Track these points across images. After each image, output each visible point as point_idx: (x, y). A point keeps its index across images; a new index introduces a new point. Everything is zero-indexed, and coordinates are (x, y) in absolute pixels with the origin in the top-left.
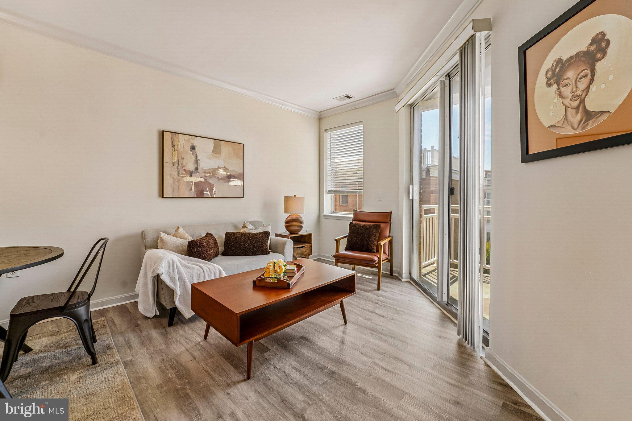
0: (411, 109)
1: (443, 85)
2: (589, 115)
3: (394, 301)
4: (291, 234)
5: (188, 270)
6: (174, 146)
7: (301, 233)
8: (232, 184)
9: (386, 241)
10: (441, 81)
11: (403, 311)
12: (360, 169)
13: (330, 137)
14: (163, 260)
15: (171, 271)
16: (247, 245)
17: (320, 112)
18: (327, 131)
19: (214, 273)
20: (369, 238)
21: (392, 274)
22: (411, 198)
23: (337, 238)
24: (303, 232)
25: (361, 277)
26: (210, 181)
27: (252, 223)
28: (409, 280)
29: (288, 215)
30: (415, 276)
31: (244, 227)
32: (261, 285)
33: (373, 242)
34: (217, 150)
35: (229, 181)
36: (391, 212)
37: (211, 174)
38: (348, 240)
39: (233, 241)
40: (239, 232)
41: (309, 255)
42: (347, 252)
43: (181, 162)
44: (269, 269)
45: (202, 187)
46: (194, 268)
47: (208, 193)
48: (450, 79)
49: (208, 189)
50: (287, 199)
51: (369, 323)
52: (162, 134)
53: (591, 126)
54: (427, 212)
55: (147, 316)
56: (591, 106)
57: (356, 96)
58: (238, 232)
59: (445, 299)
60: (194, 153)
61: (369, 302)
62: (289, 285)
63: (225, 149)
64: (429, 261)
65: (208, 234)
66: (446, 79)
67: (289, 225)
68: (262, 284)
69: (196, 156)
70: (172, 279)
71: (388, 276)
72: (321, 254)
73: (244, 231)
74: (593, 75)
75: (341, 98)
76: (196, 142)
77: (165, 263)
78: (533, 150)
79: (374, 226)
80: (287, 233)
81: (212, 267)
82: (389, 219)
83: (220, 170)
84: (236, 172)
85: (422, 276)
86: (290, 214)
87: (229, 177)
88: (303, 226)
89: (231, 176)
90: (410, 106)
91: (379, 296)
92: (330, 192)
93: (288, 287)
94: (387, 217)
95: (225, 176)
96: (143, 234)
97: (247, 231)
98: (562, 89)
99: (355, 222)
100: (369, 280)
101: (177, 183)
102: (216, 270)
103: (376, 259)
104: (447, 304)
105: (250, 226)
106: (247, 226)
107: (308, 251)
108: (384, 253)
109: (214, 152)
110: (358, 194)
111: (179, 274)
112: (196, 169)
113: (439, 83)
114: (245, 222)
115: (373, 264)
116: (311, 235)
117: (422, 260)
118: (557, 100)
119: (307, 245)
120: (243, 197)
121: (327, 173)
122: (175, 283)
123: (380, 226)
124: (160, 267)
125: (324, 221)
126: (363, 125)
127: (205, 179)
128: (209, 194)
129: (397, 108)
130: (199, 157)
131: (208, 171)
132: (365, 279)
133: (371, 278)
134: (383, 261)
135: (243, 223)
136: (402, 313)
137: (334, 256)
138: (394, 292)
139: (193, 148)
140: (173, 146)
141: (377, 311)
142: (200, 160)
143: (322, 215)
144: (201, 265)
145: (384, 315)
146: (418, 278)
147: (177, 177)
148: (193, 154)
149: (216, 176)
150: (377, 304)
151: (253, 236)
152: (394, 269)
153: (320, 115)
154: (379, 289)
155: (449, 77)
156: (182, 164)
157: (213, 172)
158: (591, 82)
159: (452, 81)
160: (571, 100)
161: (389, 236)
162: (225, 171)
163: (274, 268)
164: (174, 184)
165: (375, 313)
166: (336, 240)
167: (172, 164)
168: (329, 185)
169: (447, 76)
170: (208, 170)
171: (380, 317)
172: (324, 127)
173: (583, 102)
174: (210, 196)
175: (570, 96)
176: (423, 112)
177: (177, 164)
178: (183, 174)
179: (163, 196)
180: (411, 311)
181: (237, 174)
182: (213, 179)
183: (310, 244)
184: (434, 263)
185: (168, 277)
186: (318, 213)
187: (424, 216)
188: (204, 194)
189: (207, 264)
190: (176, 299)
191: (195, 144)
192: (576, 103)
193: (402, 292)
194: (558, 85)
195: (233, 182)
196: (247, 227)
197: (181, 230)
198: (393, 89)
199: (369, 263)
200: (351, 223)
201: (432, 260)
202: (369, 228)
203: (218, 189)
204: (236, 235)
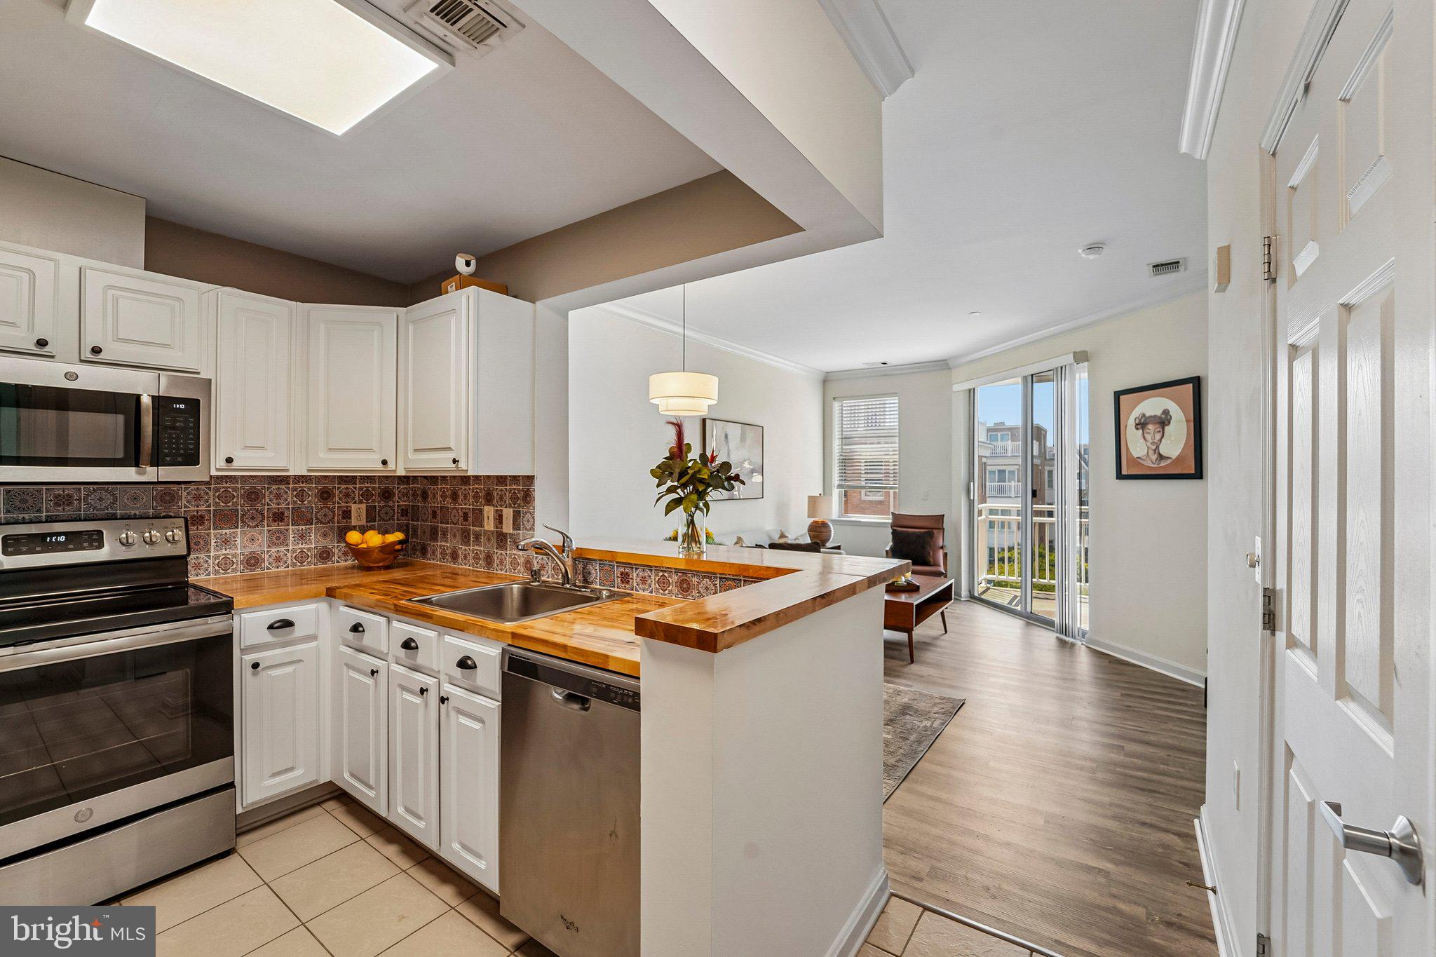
2: (1161, 457)
6: (713, 436)
8: (755, 481)
9: (940, 552)
17: (827, 373)
18: (834, 399)
20: (921, 546)
22: (972, 498)
28: (969, 599)
35: (752, 477)
36: (944, 515)
50: (810, 499)
52: (704, 422)
53: (1163, 464)
56: (1163, 451)
63: (749, 434)
69: (728, 447)
74: (1163, 433)
76: (729, 429)
78: (1124, 472)
79: (922, 532)
82: (940, 524)
83: (746, 463)
84: (758, 464)
86: (814, 519)
87: (752, 472)
89: (754, 470)
92: (840, 486)
94: (937, 522)
95: (749, 470)
98: (1146, 435)
99: (897, 528)
109: (741, 440)
118: (1142, 441)
120: (763, 498)
123: (932, 533)
126: (898, 397)
130: (731, 448)
139: (726, 436)
142: (731, 451)
148: (726, 444)
153: (826, 377)
158: (1163, 437)
160: (1151, 444)
161: (943, 546)
162: (749, 464)
172: (831, 394)
173: (1158, 447)
175: (1151, 441)
181: (758, 467)
191: (728, 432)
192: (1154, 447)
194: (1143, 431)
195: (756, 478)
198: (946, 360)
200: (892, 529)
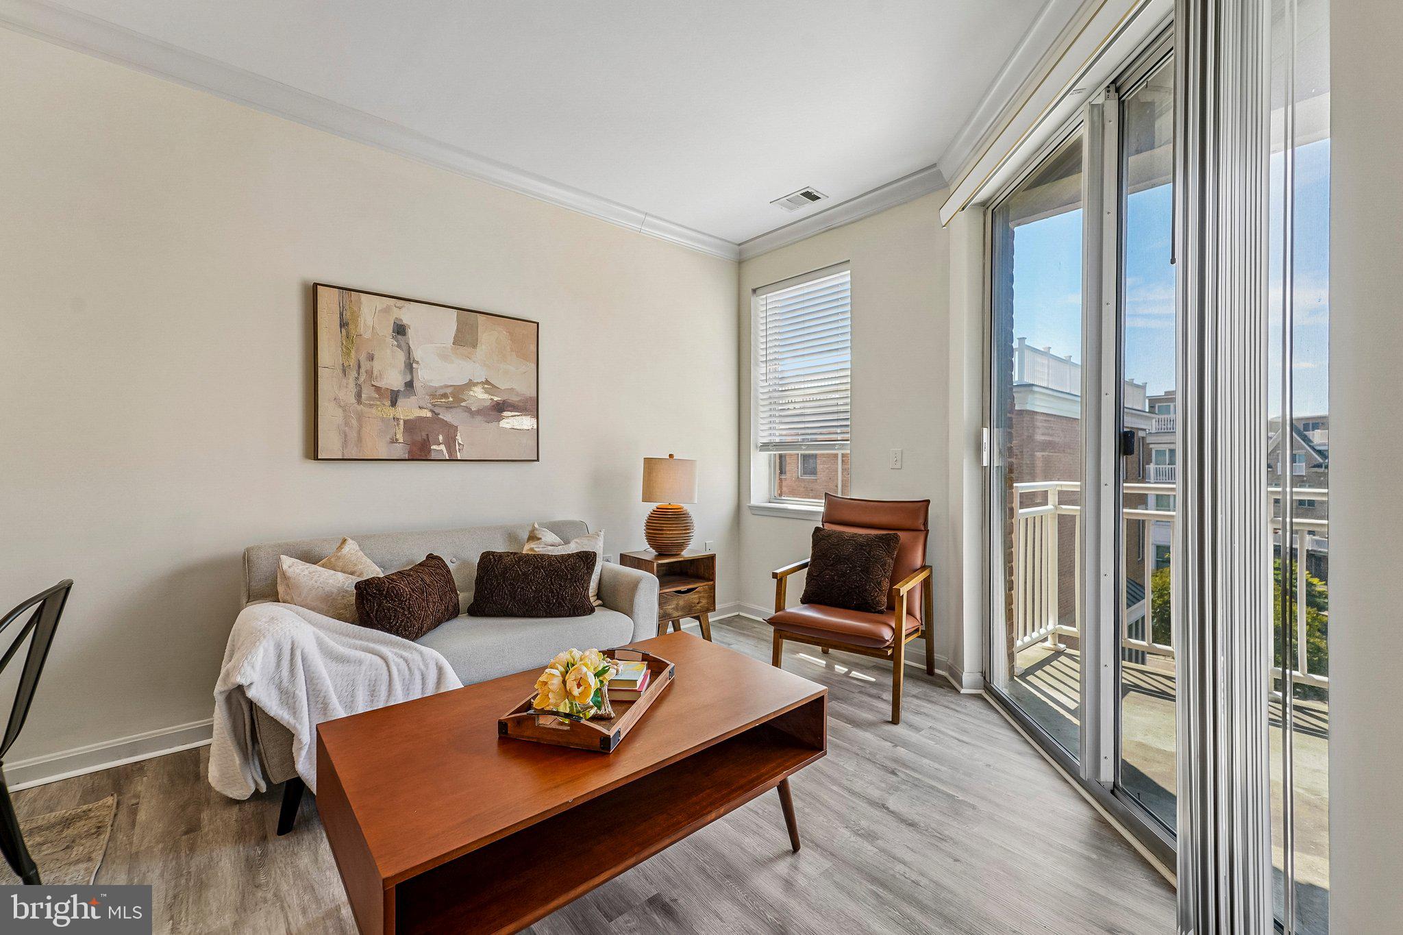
0: (985, 215)
1: (1096, 118)
3: (942, 765)
4: (661, 555)
5: (340, 668)
6: (347, 324)
7: (687, 554)
8: (508, 426)
9: (915, 582)
10: (1093, 106)
11: (974, 807)
12: (843, 387)
13: (766, 307)
14: (260, 643)
15: (285, 673)
16: (531, 588)
17: (740, 245)
18: (758, 291)
19: (422, 675)
20: (866, 570)
21: (930, 671)
22: (985, 463)
23: (778, 571)
24: (692, 551)
25: (847, 675)
26: (447, 417)
27: (555, 527)
28: (982, 692)
29: (653, 506)
30: (1000, 682)
31: (533, 537)
32: (523, 737)
33: (880, 583)
34: (465, 338)
35: (499, 419)
36: (928, 502)
37: (451, 399)
38: (810, 577)
39: (496, 576)
40: (515, 553)
41: (708, 610)
42: (806, 608)
43: (365, 366)
44: (546, 688)
45: (424, 434)
46: (360, 662)
47: (442, 447)
48: (1119, 99)
49: (441, 438)
50: (650, 464)
51: (869, 849)
52: (312, 292)
54: (1029, 500)
55: (231, 796)
57: (833, 192)
58: (512, 553)
59: (1107, 774)
60: (403, 344)
61: (869, 766)
62: (606, 740)
63: (489, 336)
64: (1035, 635)
65: (431, 557)
66: (1107, 98)
67: (655, 534)
68: (525, 734)
69: (409, 352)
70: (287, 697)
71: (920, 674)
72: (742, 604)
73: (532, 549)
75: (791, 202)
76: (409, 315)
77: (266, 651)
79: (880, 538)
80: (649, 553)
81: (417, 657)
82: (921, 521)
83: (475, 389)
84: (517, 394)
85: (1015, 678)
86: (658, 504)
87: (499, 408)
88: (691, 534)
89: (506, 405)
90: (982, 209)
91: (896, 746)
92: (765, 447)
93: (603, 748)
94: (915, 515)
95: (488, 403)
96: (247, 560)
97: (538, 548)
99: (828, 527)
100: (868, 686)
101: (354, 422)
102: (426, 666)
103: (887, 634)
104: (1112, 792)
105: (549, 537)
106: (540, 537)
107: (704, 601)
108: (910, 613)
109: (459, 341)
110: (840, 453)
111: (311, 680)
112: (410, 385)
113: (1085, 116)
114: (536, 526)
115: (879, 649)
116: (712, 558)
117: (1015, 635)
119: (701, 586)
120: (538, 460)
121: (757, 398)
122: (294, 710)
123: (896, 538)
124: (246, 664)
125: (749, 520)
126: (849, 272)
127: (432, 411)
128: (445, 451)
129: (945, 215)
130: (417, 354)
131: (441, 392)
132: (855, 682)
133: (873, 680)
134: (907, 636)
135: (530, 528)
136: (969, 812)
137: (771, 622)
138: (940, 731)
139: (400, 330)
140: (343, 324)
141: (892, 803)
142: (420, 362)
143: (745, 504)
144: (385, 650)
145: (917, 818)
146: (1006, 688)
147: (356, 405)
148: (399, 346)
149: (462, 404)
150: (893, 773)
151: (550, 564)
152: (937, 656)
153: (740, 253)
154: (895, 720)
155: (1117, 90)
156: (370, 373)
157: (455, 396)
159: (1126, 104)
161: (924, 568)
162: (487, 391)
163: (564, 682)
164: (347, 424)
165: (887, 809)
166: (775, 575)
167: (339, 371)
168: (761, 432)
169: (1112, 89)
170: (441, 387)
171: (903, 826)
172: (750, 283)
174: (447, 455)
176: (1019, 225)
177: (355, 372)
178: (370, 398)
179: (316, 458)
180: (997, 805)
181: (520, 401)
182: (454, 411)
183: (712, 583)
184: (1045, 639)
185: (273, 691)
186: (736, 498)
187: (1021, 511)
188: (430, 451)
189: (404, 647)
190: (299, 755)
191: (405, 322)
193: (965, 731)
195: (510, 420)
196: (540, 539)
197: (351, 548)
198: (934, 165)
199: (867, 646)
200: (817, 529)
201: (1043, 631)
202: (870, 543)
203: (471, 435)
204: (507, 560)
